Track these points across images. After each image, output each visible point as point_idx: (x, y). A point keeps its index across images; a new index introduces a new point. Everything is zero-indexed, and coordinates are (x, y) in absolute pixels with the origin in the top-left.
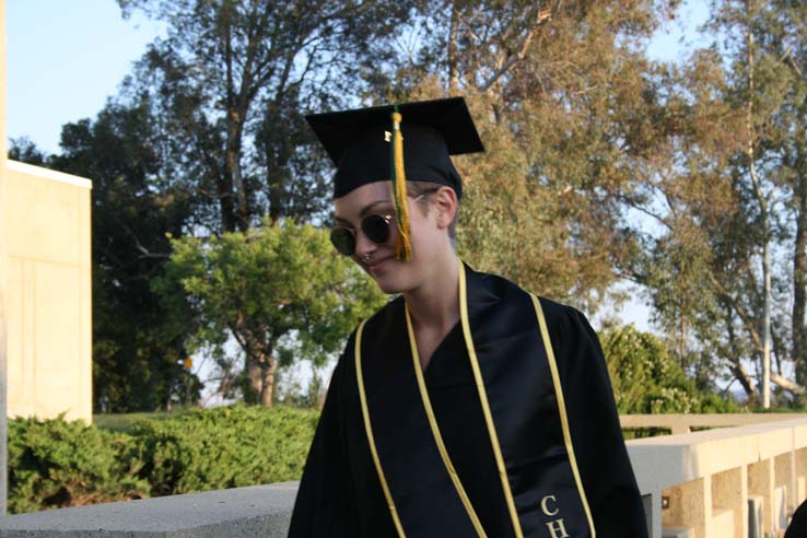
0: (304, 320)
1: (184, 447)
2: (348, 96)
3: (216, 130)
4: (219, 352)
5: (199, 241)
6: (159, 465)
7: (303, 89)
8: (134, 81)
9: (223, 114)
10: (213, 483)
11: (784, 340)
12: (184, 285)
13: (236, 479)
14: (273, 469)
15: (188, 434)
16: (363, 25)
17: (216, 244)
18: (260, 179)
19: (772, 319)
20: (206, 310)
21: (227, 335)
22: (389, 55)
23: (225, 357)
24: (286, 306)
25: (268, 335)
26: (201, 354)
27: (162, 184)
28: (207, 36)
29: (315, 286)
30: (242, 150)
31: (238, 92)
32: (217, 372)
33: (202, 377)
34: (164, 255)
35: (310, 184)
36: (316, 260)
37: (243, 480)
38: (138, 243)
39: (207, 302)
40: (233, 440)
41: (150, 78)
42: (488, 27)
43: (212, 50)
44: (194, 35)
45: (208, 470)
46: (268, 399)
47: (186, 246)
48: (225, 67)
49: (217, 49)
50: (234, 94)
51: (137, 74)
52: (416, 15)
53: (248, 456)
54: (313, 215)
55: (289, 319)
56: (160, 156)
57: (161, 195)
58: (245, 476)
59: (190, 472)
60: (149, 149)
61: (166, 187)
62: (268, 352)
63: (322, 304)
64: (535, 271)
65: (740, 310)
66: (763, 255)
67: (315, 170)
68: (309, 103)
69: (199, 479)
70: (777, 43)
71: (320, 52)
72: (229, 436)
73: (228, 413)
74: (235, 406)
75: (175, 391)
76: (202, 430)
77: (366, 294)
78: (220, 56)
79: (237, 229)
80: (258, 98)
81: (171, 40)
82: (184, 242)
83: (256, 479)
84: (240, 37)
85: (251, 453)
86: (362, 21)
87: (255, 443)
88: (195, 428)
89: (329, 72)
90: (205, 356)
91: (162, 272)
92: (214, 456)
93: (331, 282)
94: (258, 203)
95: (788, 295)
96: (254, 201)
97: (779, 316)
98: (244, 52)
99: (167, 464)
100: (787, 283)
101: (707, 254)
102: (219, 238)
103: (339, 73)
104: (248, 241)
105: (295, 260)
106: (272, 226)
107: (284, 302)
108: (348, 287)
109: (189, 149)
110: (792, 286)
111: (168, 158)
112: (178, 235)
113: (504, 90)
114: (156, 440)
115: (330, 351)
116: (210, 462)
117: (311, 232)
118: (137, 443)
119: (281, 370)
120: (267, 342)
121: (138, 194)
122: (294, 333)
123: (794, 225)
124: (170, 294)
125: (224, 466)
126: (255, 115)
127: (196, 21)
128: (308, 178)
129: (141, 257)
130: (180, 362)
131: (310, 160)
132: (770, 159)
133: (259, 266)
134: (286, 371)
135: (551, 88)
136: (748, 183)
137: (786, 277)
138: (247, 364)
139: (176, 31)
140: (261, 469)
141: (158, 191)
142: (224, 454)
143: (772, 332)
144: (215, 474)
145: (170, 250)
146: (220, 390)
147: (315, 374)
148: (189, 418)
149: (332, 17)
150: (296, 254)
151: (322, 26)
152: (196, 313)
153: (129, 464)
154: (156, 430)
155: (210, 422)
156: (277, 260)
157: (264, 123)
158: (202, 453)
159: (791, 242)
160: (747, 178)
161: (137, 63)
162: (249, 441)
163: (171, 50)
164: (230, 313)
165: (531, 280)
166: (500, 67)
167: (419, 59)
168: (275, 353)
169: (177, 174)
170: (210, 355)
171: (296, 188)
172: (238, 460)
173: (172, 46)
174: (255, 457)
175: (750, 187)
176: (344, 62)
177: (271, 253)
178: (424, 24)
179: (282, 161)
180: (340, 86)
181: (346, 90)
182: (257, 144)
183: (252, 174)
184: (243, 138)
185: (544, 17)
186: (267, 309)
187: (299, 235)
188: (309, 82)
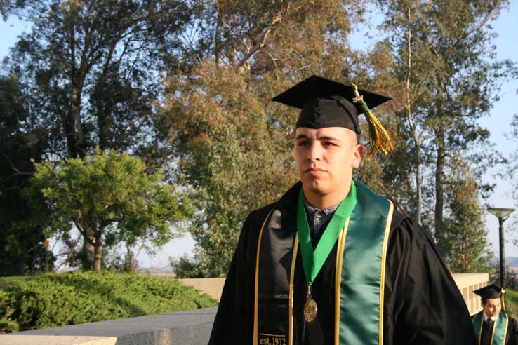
0: (122, 215)
1: (40, 299)
2: (150, 71)
3: (63, 92)
4: (66, 237)
5: (53, 164)
6: (24, 311)
7: (121, 66)
8: (10, 60)
9: (68, 82)
10: (59, 322)
11: (430, 227)
12: (43, 193)
13: (74, 319)
14: (99, 312)
15: (43, 290)
16: (161, 25)
17: (63, 166)
18: (93, 124)
19: (423, 214)
20: (57, 209)
21: (72, 224)
22: (177, 45)
23: (70, 240)
24: (110, 206)
25: (98, 225)
26: (54, 238)
27: (28, 127)
28: (58, 31)
29: (129, 193)
30: (82, 105)
31: (79, 67)
32: (65, 249)
33: (55, 253)
34: (30, 174)
35: (126, 127)
36: (131, 176)
37: (79, 320)
38: (12, 165)
39: (58, 204)
40: (73, 294)
41: (21, 58)
42: (242, 27)
43: (62, 40)
44: (50, 30)
45: (56, 313)
46: (98, 266)
47: (44, 167)
48: (70, 52)
49: (65, 40)
50: (76, 69)
51: (13, 56)
52: (195, 18)
53: (83, 304)
54: (128, 147)
55: (111, 216)
56: (27, 109)
57: (28, 134)
58: (80, 318)
59: (45, 315)
60: (19, 105)
61: (31, 129)
62: (98, 235)
63: (133, 204)
64: (270, 183)
65: (402, 207)
66: (417, 173)
67: (129, 119)
68: (125, 75)
69: (50, 320)
70: (424, 38)
71: (132, 42)
72: (71, 291)
73: (70, 276)
74: (75, 271)
75: (37, 262)
76: (53, 287)
77: (162, 199)
78: (67, 44)
79: (78, 156)
80: (92, 72)
81: (34, 33)
82: (43, 165)
83: (88, 319)
84: (81, 32)
85: (85, 302)
86: (160, 23)
87: (87, 296)
88: (47, 286)
89: (138, 55)
90: (58, 239)
91: (28, 184)
92: (60, 304)
93: (140, 191)
94: (92, 139)
95: (432, 198)
96: (89, 139)
97: (427, 212)
98: (83, 41)
99: (29, 310)
100: (431, 191)
101: (380, 172)
102: (66, 162)
103: (145, 55)
104: (84, 164)
105: (116, 177)
106: (101, 154)
107: (109, 203)
108: (150, 194)
109: (47, 104)
110: (435, 193)
111: (32, 111)
112: (39, 160)
113: (251, 67)
114: (23, 294)
115: (138, 235)
116: (57, 309)
117: (128, 158)
118: (10, 296)
119: (108, 247)
120: (98, 229)
121: (13, 134)
122: (115, 224)
123: (435, 154)
124: (34, 198)
125: (67, 310)
126: (90, 83)
127: (51, 21)
128: (124, 124)
129: (15, 174)
130: (41, 243)
131: (125, 112)
132: (421, 112)
133: (93, 180)
134: (111, 248)
135: (281, 66)
136: (407, 127)
137: (431, 187)
138: (85, 244)
139: (38, 28)
140: (92, 313)
141: (26, 132)
142: (67, 303)
143: (422, 222)
144: (59, 317)
145: (34, 170)
146: (67, 261)
147: (129, 250)
148: (44, 279)
149: (141, 20)
150: (117, 172)
151: (134, 26)
152: (50, 212)
153: (5, 310)
154: (22, 287)
155: (58, 284)
156: (104, 176)
157: (96, 88)
158: (52, 303)
159: (434, 165)
160: (406, 124)
161: (13, 49)
162: (84, 295)
163: (34, 40)
164: (74, 211)
165: (267, 189)
166: (249, 52)
167: (197, 47)
168: (103, 237)
169: (38, 121)
170: (60, 239)
171: (117, 130)
172: (76, 307)
173: (35, 38)
174: (87, 304)
175: (409, 130)
176: (148, 49)
177: (100, 172)
178: (200, 25)
179: (108, 112)
180: (145, 64)
181: (149, 67)
182: (91, 101)
183: (87, 121)
184: (82, 97)
185: (277, 20)
186: (98, 209)
187: (119, 160)
188: (126, 62)
